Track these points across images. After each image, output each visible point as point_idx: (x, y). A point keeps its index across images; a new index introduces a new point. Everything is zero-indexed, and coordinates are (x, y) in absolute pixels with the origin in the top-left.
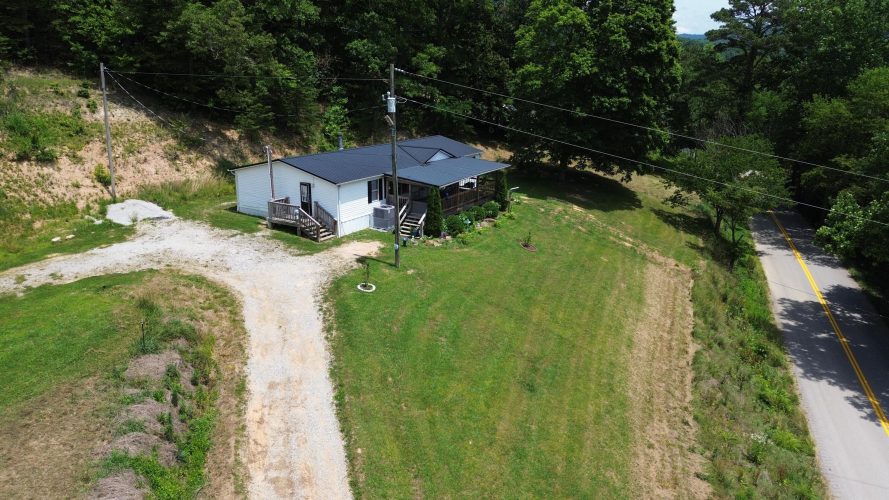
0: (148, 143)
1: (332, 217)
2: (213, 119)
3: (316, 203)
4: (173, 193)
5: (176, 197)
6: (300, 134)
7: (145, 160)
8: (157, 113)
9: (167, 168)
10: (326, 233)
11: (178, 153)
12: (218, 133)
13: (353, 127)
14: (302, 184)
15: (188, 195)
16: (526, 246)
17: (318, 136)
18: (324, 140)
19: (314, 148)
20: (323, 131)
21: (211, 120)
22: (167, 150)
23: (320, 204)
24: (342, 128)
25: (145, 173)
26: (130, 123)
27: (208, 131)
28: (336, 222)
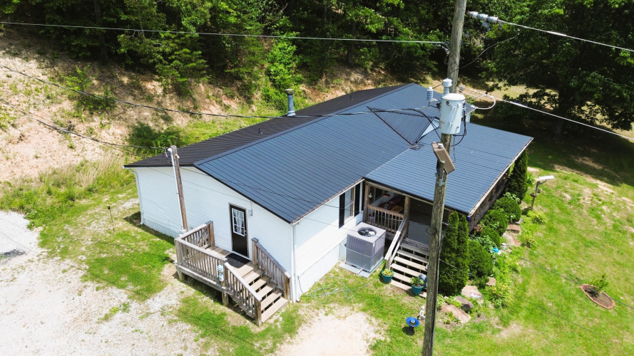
0: (32, 110)
1: (282, 271)
2: (129, 68)
3: (256, 241)
4: (54, 189)
5: (59, 196)
6: (240, 79)
7: (22, 138)
8: (53, 64)
9: (56, 146)
10: (274, 296)
11: (74, 121)
12: (135, 88)
13: (302, 67)
14: (232, 207)
15: (77, 190)
16: (593, 293)
17: (263, 81)
18: (270, 84)
19: (258, 95)
20: (268, 73)
21: (127, 69)
22: (59, 118)
23: (261, 242)
24: (289, 69)
25: (19, 159)
26: (11, 81)
27: (122, 85)
28: (288, 280)
